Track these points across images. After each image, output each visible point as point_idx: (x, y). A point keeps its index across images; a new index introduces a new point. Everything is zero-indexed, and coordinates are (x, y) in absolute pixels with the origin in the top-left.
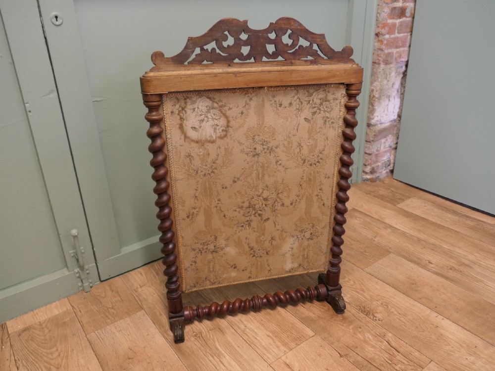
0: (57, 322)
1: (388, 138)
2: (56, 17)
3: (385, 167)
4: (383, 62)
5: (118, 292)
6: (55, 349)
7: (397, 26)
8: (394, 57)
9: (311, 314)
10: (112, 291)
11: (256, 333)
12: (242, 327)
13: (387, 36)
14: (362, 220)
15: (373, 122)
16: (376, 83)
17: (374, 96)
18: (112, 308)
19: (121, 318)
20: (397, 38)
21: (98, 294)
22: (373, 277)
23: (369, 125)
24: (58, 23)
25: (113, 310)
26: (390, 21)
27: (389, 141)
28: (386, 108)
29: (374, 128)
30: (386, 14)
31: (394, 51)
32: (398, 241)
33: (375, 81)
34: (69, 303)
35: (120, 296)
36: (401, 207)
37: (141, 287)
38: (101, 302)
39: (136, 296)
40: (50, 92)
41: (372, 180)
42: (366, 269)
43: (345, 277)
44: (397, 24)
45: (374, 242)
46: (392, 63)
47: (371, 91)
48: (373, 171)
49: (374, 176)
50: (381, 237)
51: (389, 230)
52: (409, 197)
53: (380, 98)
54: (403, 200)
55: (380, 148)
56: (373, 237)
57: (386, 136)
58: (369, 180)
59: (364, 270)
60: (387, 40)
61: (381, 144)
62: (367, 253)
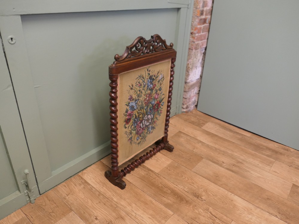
2: (12, 39)
3: (193, 104)
4: (195, 48)
5: (53, 200)
7: (202, 29)
8: (200, 46)
9: (169, 201)
10: (50, 201)
11: (142, 217)
12: (134, 214)
13: (197, 35)
14: (185, 139)
15: (188, 81)
17: (189, 67)
19: (60, 219)
20: (202, 35)
21: (41, 204)
22: (197, 174)
23: (186, 83)
24: (12, 42)
25: (53, 214)
26: (199, 26)
27: (196, 90)
28: (195, 73)
29: (188, 84)
30: (197, 23)
31: (200, 42)
32: (205, 150)
33: (190, 59)
34: (22, 213)
35: (55, 203)
36: (203, 129)
37: (67, 195)
38: (44, 209)
39: (66, 202)
40: (8, 87)
41: (187, 112)
42: (193, 169)
43: (183, 176)
44: (202, 28)
45: (194, 152)
46: (199, 49)
47: (187, 65)
48: (187, 107)
49: (188, 110)
50: (197, 149)
51: (200, 144)
52: (207, 122)
53: (192, 68)
54: (204, 124)
55: (191, 94)
56: (193, 149)
57: (194, 88)
58: (185, 112)
59: (192, 171)
60: (197, 37)
61: (192, 92)
62: (192, 160)
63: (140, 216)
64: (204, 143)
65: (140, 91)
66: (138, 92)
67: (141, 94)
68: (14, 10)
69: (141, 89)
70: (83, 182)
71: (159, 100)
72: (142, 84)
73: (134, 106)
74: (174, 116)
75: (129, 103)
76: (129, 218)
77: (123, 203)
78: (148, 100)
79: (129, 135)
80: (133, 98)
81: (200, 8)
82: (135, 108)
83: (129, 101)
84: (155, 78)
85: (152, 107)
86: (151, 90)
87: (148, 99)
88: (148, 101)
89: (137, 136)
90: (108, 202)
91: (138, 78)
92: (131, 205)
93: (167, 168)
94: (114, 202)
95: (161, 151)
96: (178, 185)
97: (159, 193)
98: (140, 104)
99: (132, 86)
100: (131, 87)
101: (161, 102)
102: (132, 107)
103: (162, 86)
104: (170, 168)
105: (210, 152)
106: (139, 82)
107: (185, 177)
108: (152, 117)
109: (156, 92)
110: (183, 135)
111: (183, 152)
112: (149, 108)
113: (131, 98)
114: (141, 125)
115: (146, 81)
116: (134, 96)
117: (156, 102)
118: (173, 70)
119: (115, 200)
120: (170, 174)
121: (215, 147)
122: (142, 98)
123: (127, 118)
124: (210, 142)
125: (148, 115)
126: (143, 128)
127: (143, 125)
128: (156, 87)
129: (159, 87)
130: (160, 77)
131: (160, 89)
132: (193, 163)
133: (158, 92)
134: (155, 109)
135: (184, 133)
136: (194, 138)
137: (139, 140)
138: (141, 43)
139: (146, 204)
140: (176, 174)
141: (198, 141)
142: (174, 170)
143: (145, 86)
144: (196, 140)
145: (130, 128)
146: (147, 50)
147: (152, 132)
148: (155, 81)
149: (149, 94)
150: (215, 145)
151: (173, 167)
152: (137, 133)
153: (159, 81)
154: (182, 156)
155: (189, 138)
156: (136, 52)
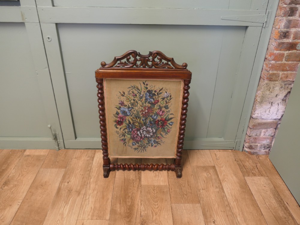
0: (38, 158)
1: (269, 130)
2: (49, 38)
3: (264, 148)
4: (267, 79)
5: (66, 156)
6: (28, 168)
8: (280, 77)
9: (119, 210)
11: (89, 204)
12: (87, 197)
13: (273, 62)
14: (210, 176)
15: (254, 116)
17: (257, 100)
18: (58, 162)
19: (56, 168)
20: (285, 64)
22: (171, 210)
23: (251, 117)
24: (49, 40)
26: (275, 52)
28: (269, 110)
29: (255, 120)
30: (273, 47)
31: (281, 73)
32: (213, 199)
33: (259, 90)
34: (48, 152)
36: (246, 179)
37: (75, 158)
38: (57, 158)
39: (70, 161)
41: (250, 153)
42: (174, 204)
43: (157, 202)
44: (285, 55)
45: (199, 192)
46: (277, 81)
47: (256, 96)
48: (250, 147)
49: (252, 151)
50: (206, 191)
51: (218, 190)
52: (262, 176)
53: (261, 102)
54: (255, 175)
55: (260, 134)
56: (201, 189)
57: (266, 128)
58: (247, 152)
59: (172, 204)
60: (273, 65)
61: (261, 132)
62: (186, 196)
63: (89, 202)
64: (224, 192)
65: (134, 100)
66: (132, 101)
67: (136, 104)
68: (50, 20)
69: (136, 99)
71: (164, 118)
72: (138, 95)
73: (126, 112)
74: (230, 151)
75: (120, 107)
76: (82, 197)
77: (92, 186)
78: (147, 112)
79: (121, 136)
80: (125, 104)
81: (279, 28)
82: (128, 114)
83: (120, 105)
84: (156, 94)
85: (153, 121)
86: (153, 104)
87: (146, 111)
88: (147, 113)
89: (131, 141)
90: (87, 178)
91: (130, 88)
93: (154, 187)
95: (170, 172)
96: (142, 205)
97: (121, 199)
98: (134, 113)
99: (124, 93)
100: (122, 94)
101: (167, 121)
102: (124, 112)
103: (169, 105)
104: (156, 189)
105: (216, 204)
106: (133, 92)
107: (158, 204)
108: (154, 131)
109: (160, 108)
110: (211, 171)
111: (188, 185)
112: (148, 121)
113: (122, 104)
114: (138, 133)
115: (142, 93)
116: (126, 103)
117: (160, 118)
118: (188, 93)
119: (92, 180)
120: (149, 193)
121: (231, 203)
122: (138, 108)
123: (117, 119)
124: (232, 195)
125: (147, 127)
126: (141, 137)
127: (141, 134)
128: (159, 103)
129: (164, 105)
130: (164, 95)
131: (166, 107)
132: (183, 200)
133: (163, 109)
134: (158, 125)
135: (216, 170)
136: (220, 180)
137: (136, 146)
138: (133, 57)
139: (103, 198)
140: (154, 197)
141: (219, 186)
142: (157, 193)
143: (141, 98)
144: (219, 183)
145: (122, 130)
146: (142, 64)
147: (155, 146)
148: (157, 97)
149: (149, 108)
150: (233, 202)
151: (160, 189)
152: (133, 138)
153: (163, 99)
154: (182, 187)
155: (213, 177)
156: (125, 64)
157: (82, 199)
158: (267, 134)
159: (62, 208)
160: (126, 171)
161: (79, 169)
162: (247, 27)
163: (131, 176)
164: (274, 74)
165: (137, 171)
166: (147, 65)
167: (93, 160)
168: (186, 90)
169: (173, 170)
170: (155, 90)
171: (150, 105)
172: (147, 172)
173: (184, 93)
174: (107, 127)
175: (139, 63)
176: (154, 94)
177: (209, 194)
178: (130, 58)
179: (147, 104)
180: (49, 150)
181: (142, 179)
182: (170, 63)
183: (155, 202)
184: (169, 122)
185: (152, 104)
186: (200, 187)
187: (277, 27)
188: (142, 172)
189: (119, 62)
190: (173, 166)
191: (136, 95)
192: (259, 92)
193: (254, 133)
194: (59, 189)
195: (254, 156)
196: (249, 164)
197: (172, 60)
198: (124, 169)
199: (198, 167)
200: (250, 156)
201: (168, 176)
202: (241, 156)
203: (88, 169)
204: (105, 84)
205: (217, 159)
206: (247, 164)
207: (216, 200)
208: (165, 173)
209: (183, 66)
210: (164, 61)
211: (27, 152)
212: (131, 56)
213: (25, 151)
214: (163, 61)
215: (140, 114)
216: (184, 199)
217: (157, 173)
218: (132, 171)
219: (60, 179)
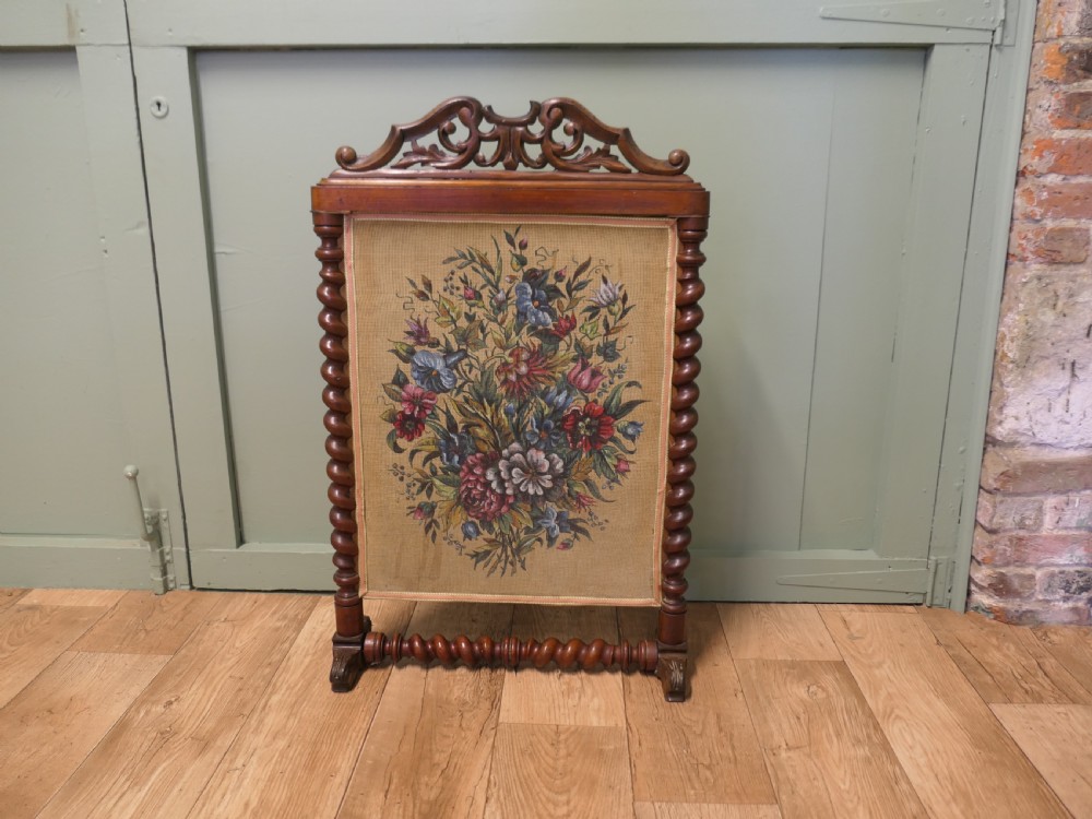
0: (70, 618)
1: (1076, 498)
2: (159, 104)
3: (1067, 588)
4: (1037, 253)
5: (190, 613)
6: (15, 648)
10: (185, 609)
11: (239, 787)
12: (239, 763)
13: (1053, 179)
14: (822, 696)
15: (999, 432)
16: (1010, 315)
17: (1005, 355)
18: (148, 632)
19: (133, 652)
21: (164, 604)
23: (990, 441)
24: (159, 114)
25: (143, 636)
26: (1058, 134)
27: (1081, 508)
28: (1062, 400)
29: (1010, 452)
30: (1046, 115)
33: (1010, 309)
34: (119, 599)
35: (182, 620)
36: (998, 714)
37: (224, 622)
38: (149, 617)
39: (199, 631)
40: (139, 226)
41: (1001, 616)
43: (569, 791)
45: (772, 758)
46: (1082, 262)
47: (1000, 339)
48: (1001, 587)
49: (1012, 605)
50: (809, 756)
51: (863, 752)
52: (1074, 702)
53: (1025, 363)
54: (1039, 699)
55: (1039, 522)
56: (785, 746)
57: (1065, 491)
58: (989, 610)
59: (637, 804)
60: (1054, 191)
61: (1040, 510)
62: (708, 773)
63: (241, 780)
64: (894, 760)
65: (470, 318)
66: (463, 323)
67: (481, 336)
68: (170, 34)
69: (480, 313)
70: (300, 617)
71: (601, 401)
72: (485, 293)
73: (438, 374)
74: (911, 609)
75: (412, 352)
76: (216, 761)
77: (272, 720)
78: (528, 375)
79: (414, 490)
80: (432, 336)
81: (1060, 36)
82: (446, 382)
83: (411, 341)
84: (562, 286)
85: (550, 417)
86: (552, 337)
87: (523, 369)
88: (525, 380)
89: (460, 516)
90: (255, 692)
91: (451, 259)
92: (274, 738)
94: (263, 701)
95: (637, 679)
96: (492, 801)
97: (395, 774)
98: (472, 377)
99: (428, 285)
100: (421, 287)
101: (616, 417)
102: (428, 374)
103: (621, 338)
104: (566, 740)
105: (860, 808)
106: (465, 281)
107: (568, 802)
108: (559, 466)
109: (582, 356)
110: (829, 680)
111: (721, 730)
112: (530, 416)
113: (420, 333)
114: (490, 476)
115: (504, 285)
116: (436, 331)
117: (583, 403)
118: (695, 280)
119: (275, 699)
120: (530, 755)
121: (935, 807)
122: (486, 355)
123: (400, 407)
124: (936, 776)
125: (528, 447)
126: (503, 498)
127: (501, 482)
128: (576, 333)
129: (599, 341)
130: (596, 291)
131: (609, 352)
132: (693, 788)
133: (595, 360)
134: (576, 437)
135: (850, 678)
136: (871, 715)
137: (479, 544)
138: (465, 123)
139: (311, 766)
140: (550, 770)
141: (869, 737)
142: (569, 755)
143: (500, 307)
144: (867, 726)
145: (419, 458)
146: (499, 157)
147: (566, 546)
148: (566, 302)
149: (535, 355)
150: (948, 804)
151: (588, 744)
152: (466, 502)
153: (594, 310)
154: (691, 737)
155: (839, 702)
156: (433, 154)
157: (213, 768)
158: (1072, 518)
159: (111, 798)
160: (438, 673)
161: (229, 659)
162: (926, 49)
163: (456, 688)
164: (1063, 231)
165: (485, 673)
166: (522, 157)
167: (298, 630)
168: (690, 268)
169: (648, 669)
170: (557, 269)
171: (537, 341)
172: (531, 678)
173: (682, 282)
174: (356, 445)
175: (488, 150)
176: (556, 290)
177: (819, 765)
178: (453, 129)
179: (527, 339)
180: (124, 592)
181: (508, 700)
182: (614, 150)
183: (557, 793)
184: (622, 422)
185: (545, 335)
186: (778, 740)
187: (1053, 31)
188: (510, 678)
189: (407, 146)
190: (649, 651)
191: (478, 296)
192: (1010, 318)
193: (1008, 514)
194: (122, 727)
195: (1024, 631)
196: (1004, 655)
197: (623, 138)
198: (428, 659)
199: (765, 664)
200: (1006, 628)
201: (626, 691)
202: (966, 630)
203: (269, 660)
204: (350, 243)
205: (852, 637)
206: (994, 657)
207: (856, 793)
208: (612, 681)
209: (671, 162)
210: (592, 143)
211: (33, 598)
212: (456, 121)
213: (25, 592)
214: (588, 141)
215: (497, 381)
216: (697, 786)
217: (577, 680)
218: (462, 671)
219: (136, 691)
